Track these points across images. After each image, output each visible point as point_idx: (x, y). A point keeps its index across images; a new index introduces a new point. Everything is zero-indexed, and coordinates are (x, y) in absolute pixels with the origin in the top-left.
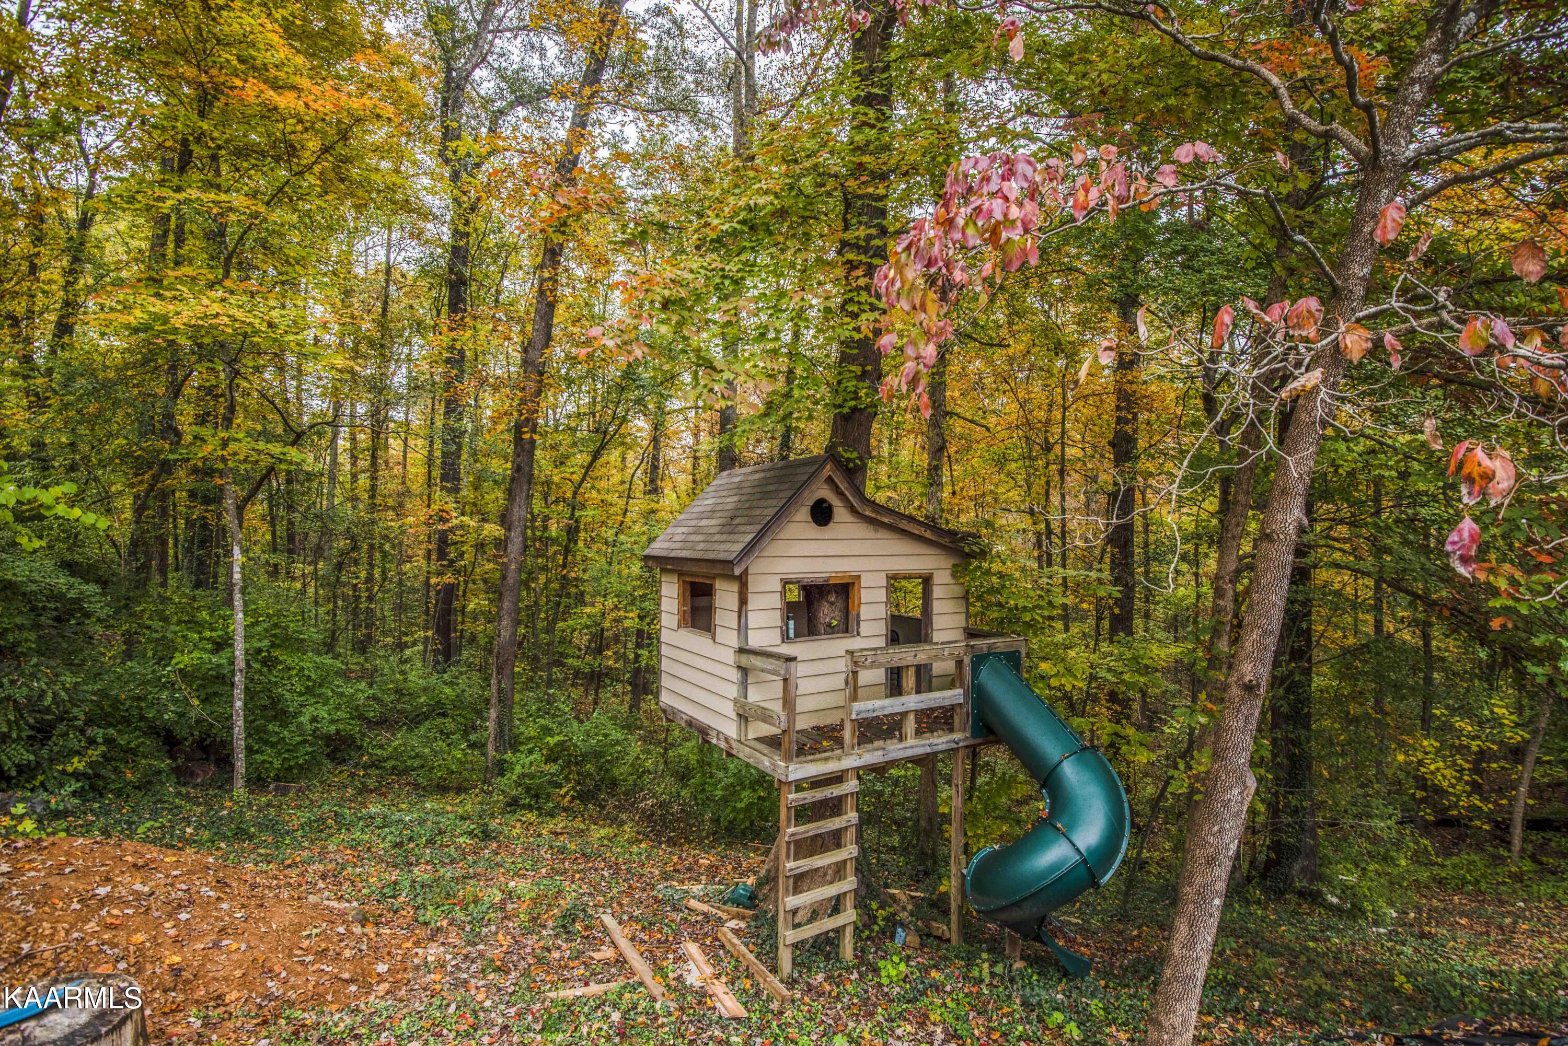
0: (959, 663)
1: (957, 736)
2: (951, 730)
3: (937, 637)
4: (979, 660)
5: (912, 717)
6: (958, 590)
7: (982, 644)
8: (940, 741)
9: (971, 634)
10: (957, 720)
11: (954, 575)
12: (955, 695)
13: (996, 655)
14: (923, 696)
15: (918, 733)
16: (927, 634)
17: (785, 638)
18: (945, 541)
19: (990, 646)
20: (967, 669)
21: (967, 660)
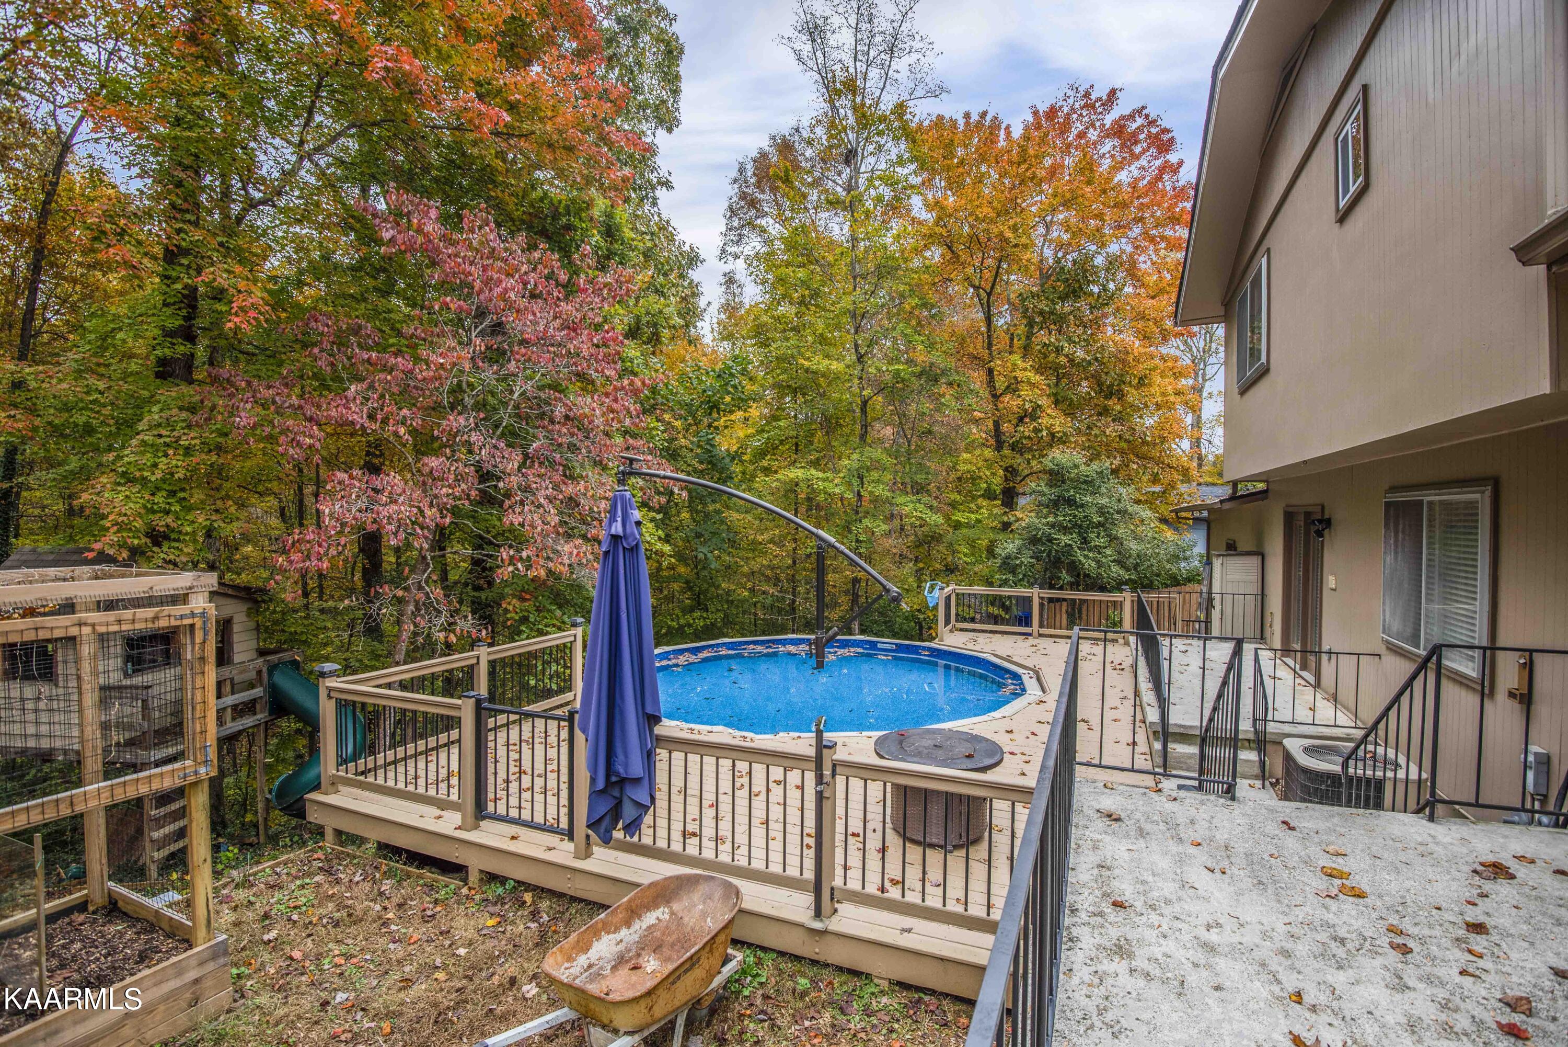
0: (259, 672)
1: (259, 716)
2: (255, 714)
3: (237, 659)
4: (272, 668)
5: (229, 710)
6: (252, 625)
7: (273, 658)
8: (248, 721)
9: (262, 653)
10: (258, 707)
11: (248, 615)
12: (258, 692)
13: (284, 663)
14: (236, 696)
15: (233, 719)
16: (229, 657)
17: (126, 675)
18: (243, 594)
19: (279, 659)
20: (265, 675)
21: (265, 670)
